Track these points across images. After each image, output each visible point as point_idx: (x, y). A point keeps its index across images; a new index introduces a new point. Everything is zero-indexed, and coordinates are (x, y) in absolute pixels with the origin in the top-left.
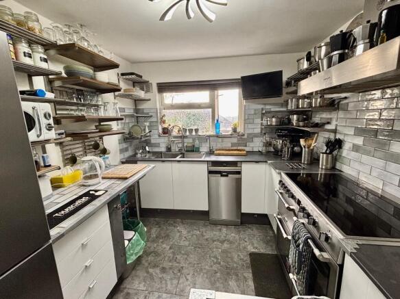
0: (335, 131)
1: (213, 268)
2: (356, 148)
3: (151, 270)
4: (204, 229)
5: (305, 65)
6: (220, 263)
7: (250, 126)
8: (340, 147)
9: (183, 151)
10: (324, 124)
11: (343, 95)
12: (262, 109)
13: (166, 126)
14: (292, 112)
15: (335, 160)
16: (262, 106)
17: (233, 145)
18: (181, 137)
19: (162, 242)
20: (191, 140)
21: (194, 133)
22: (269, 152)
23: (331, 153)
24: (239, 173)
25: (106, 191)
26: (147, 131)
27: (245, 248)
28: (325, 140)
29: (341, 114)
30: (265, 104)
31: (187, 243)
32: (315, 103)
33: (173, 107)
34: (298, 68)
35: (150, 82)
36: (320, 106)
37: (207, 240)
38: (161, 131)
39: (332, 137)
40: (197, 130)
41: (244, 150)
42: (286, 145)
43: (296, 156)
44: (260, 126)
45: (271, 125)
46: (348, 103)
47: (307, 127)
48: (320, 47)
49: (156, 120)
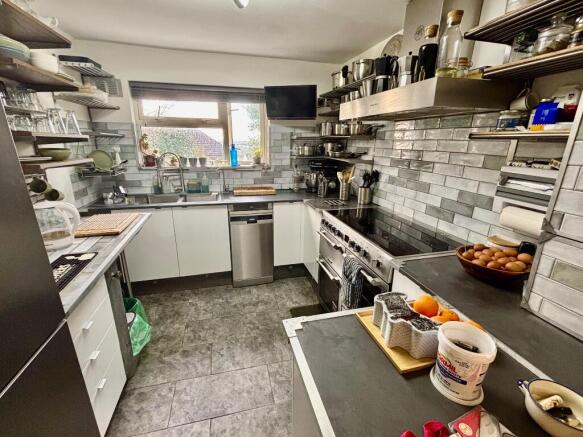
0: (372, 163)
1: (252, 335)
2: (392, 180)
3: (166, 359)
4: (228, 296)
5: (341, 82)
6: (258, 328)
7: (277, 156)
8: (377, 180)
9: (183, 193)
10: (360, 155)
11: (381, 123)
12: (292, 134)
13: (149, 152)
14: (326, 140)
15: (372, 193)
16: (290, 130)
17: (256, 181)
18: (178, 171)
19: (171, 322)
20: (194, 176)
21: (198, 165)
22: (300, 189)
23: (368, 186)
24: (270, 217)
25: (97, 253)
26: (119, 160)
27: (283, 305)
28: (363, 173)
29: (378, 143)
30: (295, 127)
31: (209, 316)
32: (354, 130)
33: (159, 122)
34: (334, 84)
35: (117, 77)
36: (359, 134)
37: (235, 306)
38: (141, 161)
39: (369, 168)
40: (203, 161)
41: (272, 188)
42: (322, 180)
43: (333, 193)
44: (289, 157)
45: (303, 155)
46: (384, 132)
47: (344, 157)
48: (359, 64)
49: (132, 143)
